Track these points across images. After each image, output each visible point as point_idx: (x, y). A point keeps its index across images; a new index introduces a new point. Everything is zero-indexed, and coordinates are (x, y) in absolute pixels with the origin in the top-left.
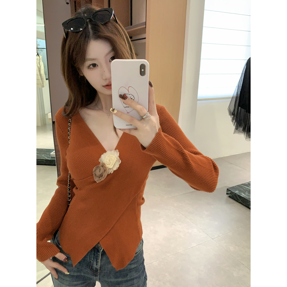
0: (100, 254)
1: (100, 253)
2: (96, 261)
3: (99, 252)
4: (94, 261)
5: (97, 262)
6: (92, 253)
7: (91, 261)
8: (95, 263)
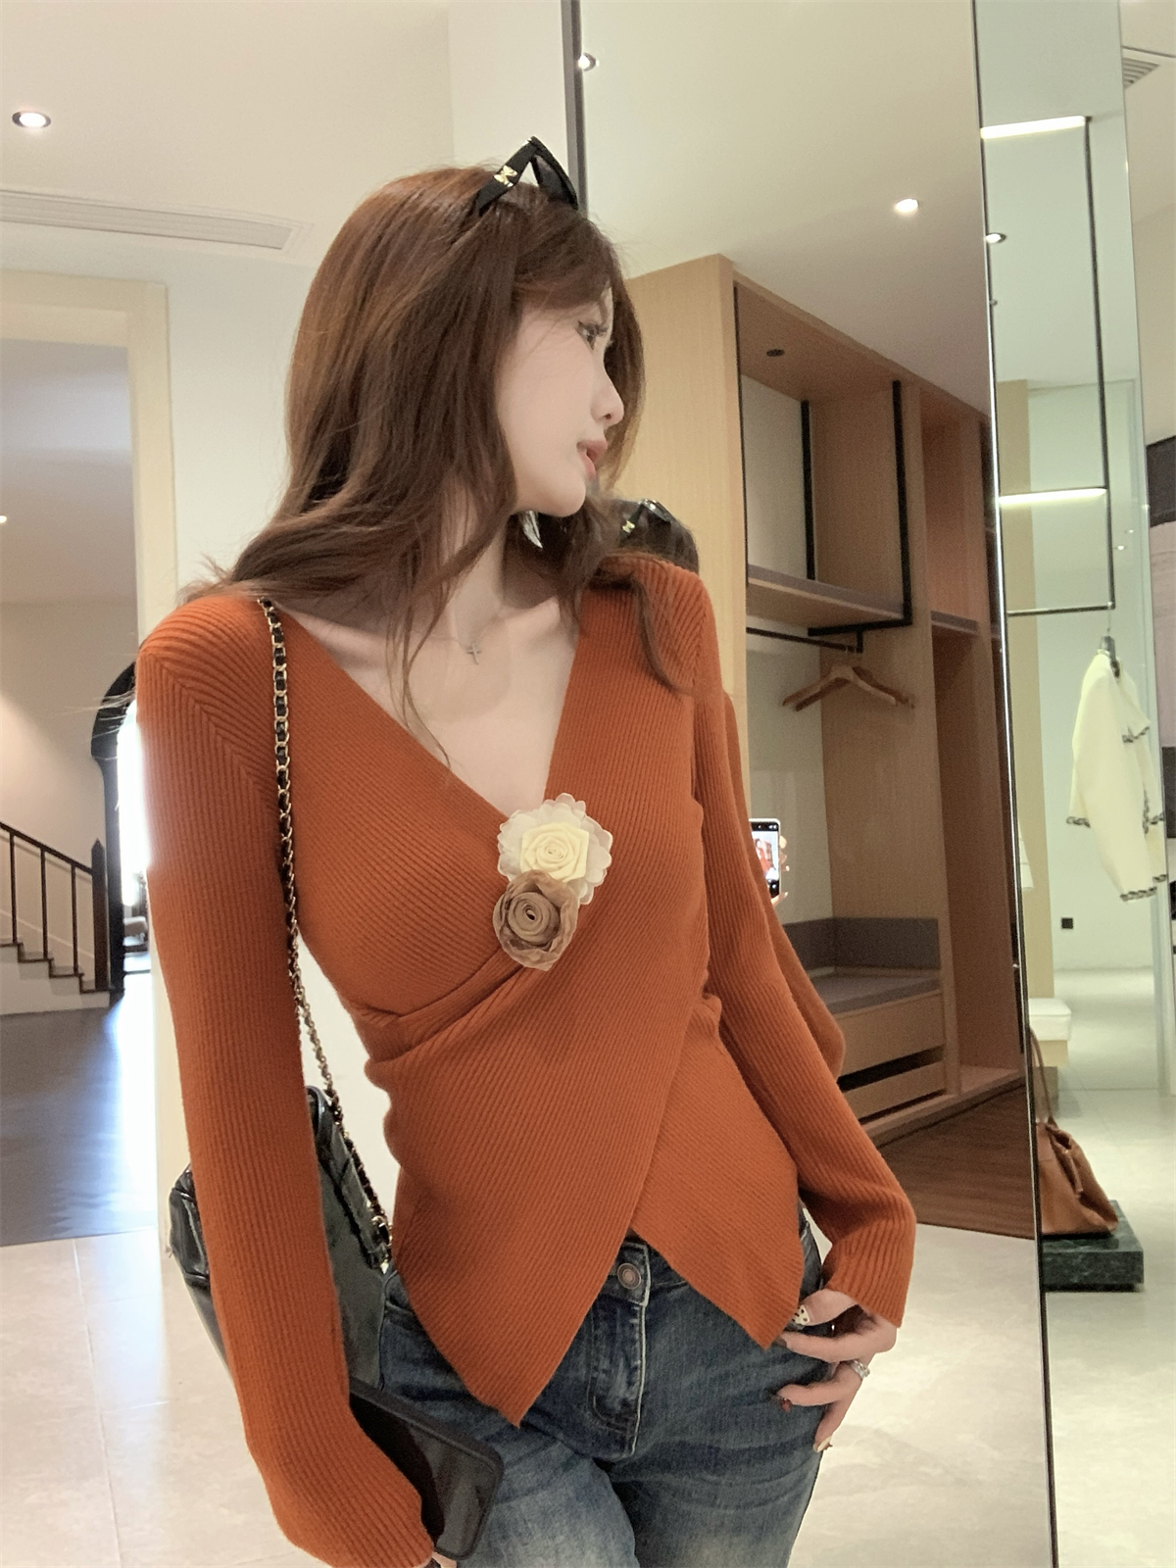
0: (640, 1325)
1: (641, 1321)
2: (628, 1365)
3: (634, 1315)
4: (616, 1373)
5: (632, 1370)
6: (599, 1332)
7: (595, 1375)
8: (621, 1378)
